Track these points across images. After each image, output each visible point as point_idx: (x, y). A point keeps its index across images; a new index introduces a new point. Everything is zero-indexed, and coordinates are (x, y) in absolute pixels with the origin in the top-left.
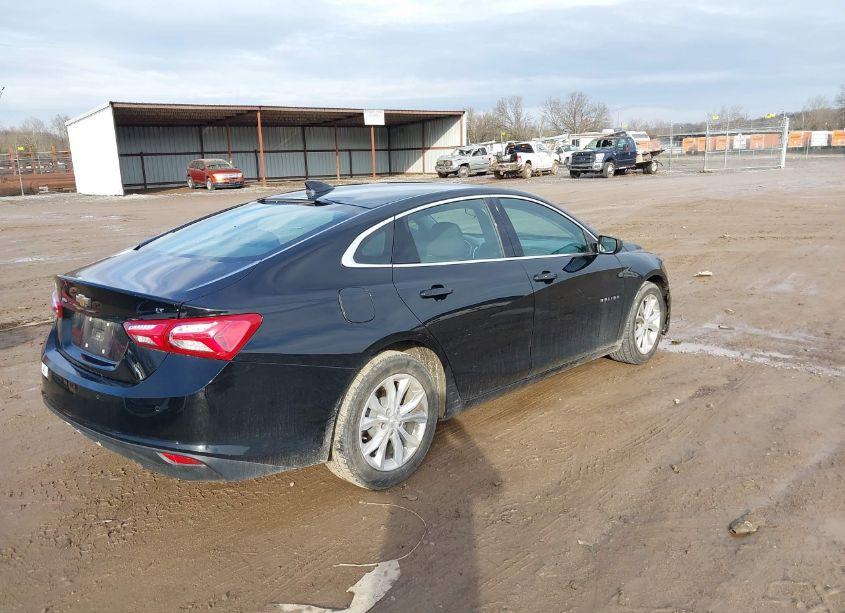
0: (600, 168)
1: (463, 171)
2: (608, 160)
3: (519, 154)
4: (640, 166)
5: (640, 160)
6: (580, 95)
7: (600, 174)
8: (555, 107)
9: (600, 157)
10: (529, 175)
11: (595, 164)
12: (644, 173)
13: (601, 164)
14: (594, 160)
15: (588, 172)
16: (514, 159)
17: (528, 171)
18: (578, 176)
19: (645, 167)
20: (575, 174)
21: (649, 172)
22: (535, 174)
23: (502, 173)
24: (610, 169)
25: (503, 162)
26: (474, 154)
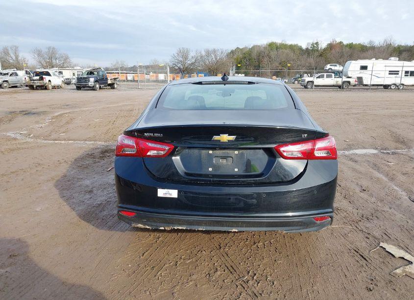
0: (92, 86)
1: (5, 85)
2: (96, 81)
3: (44, 76)
4: (110, 85)
5: (109, 82)
6: (54, 48)
7: (93, 89)
8: (39, 53)
9: (92, 80)
10: (51, 88)
11: (90, 83)
12: (111, 88)
13: (93, 83)
14: (89, 81)
15: (85, 87)
16: (42, 79)
17: (50, 86)
18: (80, 89)
19: (112, 86)
20: (79, 88)
21: (113, 88)
22: (54, 87)
23: (35, 86)
24: (98, 86)
25: (34, 80)
26: (10, 75)
